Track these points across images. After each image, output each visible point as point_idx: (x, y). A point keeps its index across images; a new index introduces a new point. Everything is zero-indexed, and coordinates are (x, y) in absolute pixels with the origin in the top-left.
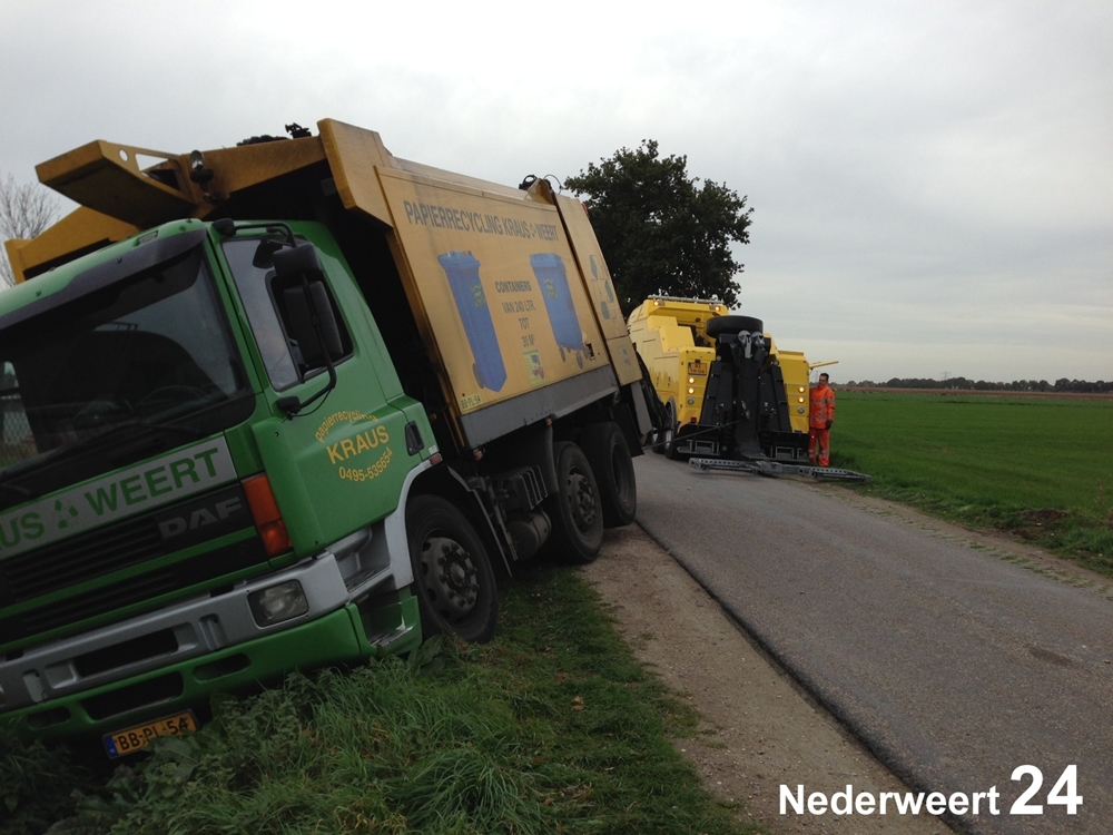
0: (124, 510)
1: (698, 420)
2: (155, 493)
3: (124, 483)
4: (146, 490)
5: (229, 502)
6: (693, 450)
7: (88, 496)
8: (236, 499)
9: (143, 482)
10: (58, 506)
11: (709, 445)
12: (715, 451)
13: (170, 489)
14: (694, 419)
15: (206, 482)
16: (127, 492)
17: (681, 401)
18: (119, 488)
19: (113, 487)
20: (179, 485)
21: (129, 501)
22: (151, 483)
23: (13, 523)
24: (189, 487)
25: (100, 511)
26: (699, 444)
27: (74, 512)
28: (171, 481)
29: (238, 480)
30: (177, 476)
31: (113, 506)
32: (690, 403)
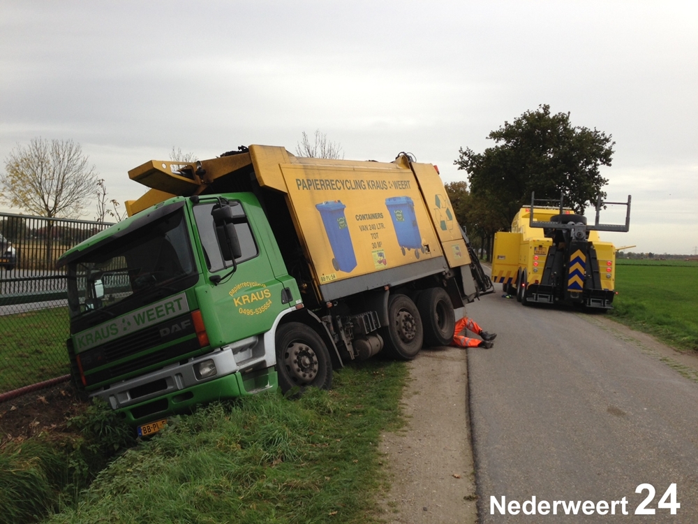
0: (148, 324)
2: (159, 317)
3: (148, 312)
4: (155, 315)
5: (186, 321)
7: (134, 317)
8: (189, 321)
9: (154, 311)
10: (124, 321)
13: (164, 315)
15: (178, 312)
16: (148, 316)
18: (146, 313)
19: (144, 313)
20: (168, 313)
21: (149, 320)
22: (158, 312)
23: (107, 328)
24: (172, 315)
25: (138, 324)
27: (129, 323)
28: (165, 312)
29: (189, 312)
30: (167, 309)
31: (143, 322)
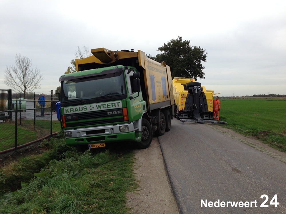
1: (184, 109)
2: (108, 107)
3: (103, 105)
4: (106, 107)
5: (120, 111)
6: (183, 117)
7: (96, 106)
11: (187, 116)
12: (188, 117)
13: (111, 107)
14: (183, 109)
17: (179, 104)
19: (101, 105)
21: (103, 108)
26: (184, 115)
27: (93, 108)
30: (112, 105)
31: (100, 108)
32: (182, 105)
